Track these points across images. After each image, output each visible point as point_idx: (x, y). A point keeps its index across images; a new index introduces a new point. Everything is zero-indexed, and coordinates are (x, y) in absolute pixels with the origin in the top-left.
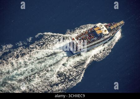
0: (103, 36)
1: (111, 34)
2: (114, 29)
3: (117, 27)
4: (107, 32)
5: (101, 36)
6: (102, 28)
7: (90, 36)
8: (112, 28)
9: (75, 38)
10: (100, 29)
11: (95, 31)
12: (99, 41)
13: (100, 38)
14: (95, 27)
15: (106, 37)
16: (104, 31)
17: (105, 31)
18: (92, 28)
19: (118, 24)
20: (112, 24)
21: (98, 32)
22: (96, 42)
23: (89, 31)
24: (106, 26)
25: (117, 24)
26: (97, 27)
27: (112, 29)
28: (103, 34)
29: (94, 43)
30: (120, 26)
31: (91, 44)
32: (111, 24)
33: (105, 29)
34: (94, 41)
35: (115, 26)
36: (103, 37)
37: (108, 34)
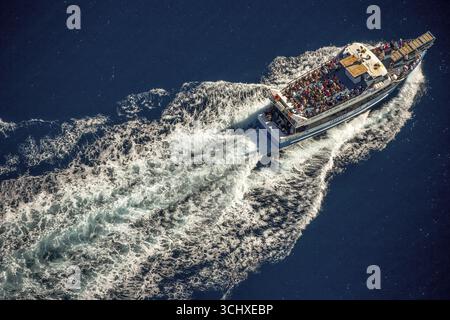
0: (369, 83)
1: (396, 77)
2: (403, 59)
3: (413, 53)
4: (383, 71)
5: (363, 83)
6: (366, 58)
7: (329, 86)
8: (395, 56)
9: (280, 95)
10: (358, 63)
11: (342, 69)
12: (358, 99)
13: (361, 91)
14: (341, 56)
15: (379, 86)
16: (372, 67)
17: (376, 66)
18: (334, 60)
19: (415, 44)
20: (396, 44)
21: (354, 72)
22: (349, 104)
23: (322, 68)
24: (377, 52)
25: (411, 44)
26: (348, 54)
27: (395, 60)
28: (371, 78)
29: (342, 107)
30: (420, 48)
31: (334, 111)
32: (392, 46)
33: (375, 59)
34: (341, 100)
35: (405, 50)
36: (371, 86)
37: (386, 77)
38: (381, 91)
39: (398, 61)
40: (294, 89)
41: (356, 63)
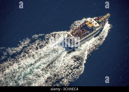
1: (101, 26)
2: (102, 21)
3: (105, 19)
4: (98, 25)
5: (92, 29)
7: (83, 31)
8: (100, 21)
9: (70, 34)
10: (91, 23)
11: (86, 25)
12: (92, 33)
13: (92, 31)
14: (85, 22)
15: (97, 29)
16: (95, 24)
18: (83, 24)
19: (105, 17)
21: (90, 26)
22: (89, 35)
23: (80, 26)
24: (95, 20)
25: (104, 17)
26: (87, 21)
27: (100, 22)
28: (95, 27)
29: (88, 36)
30: (107, 18)
31: (86, 37)
32: (99, 18)
33: (95, 22)
34: (87, 34)
35: (103, 19)
36: (95, 29)
37: (99, 27)
38: (98, 31)
39: (101, 22)
40: (73, 32)
41: (90, 23)
